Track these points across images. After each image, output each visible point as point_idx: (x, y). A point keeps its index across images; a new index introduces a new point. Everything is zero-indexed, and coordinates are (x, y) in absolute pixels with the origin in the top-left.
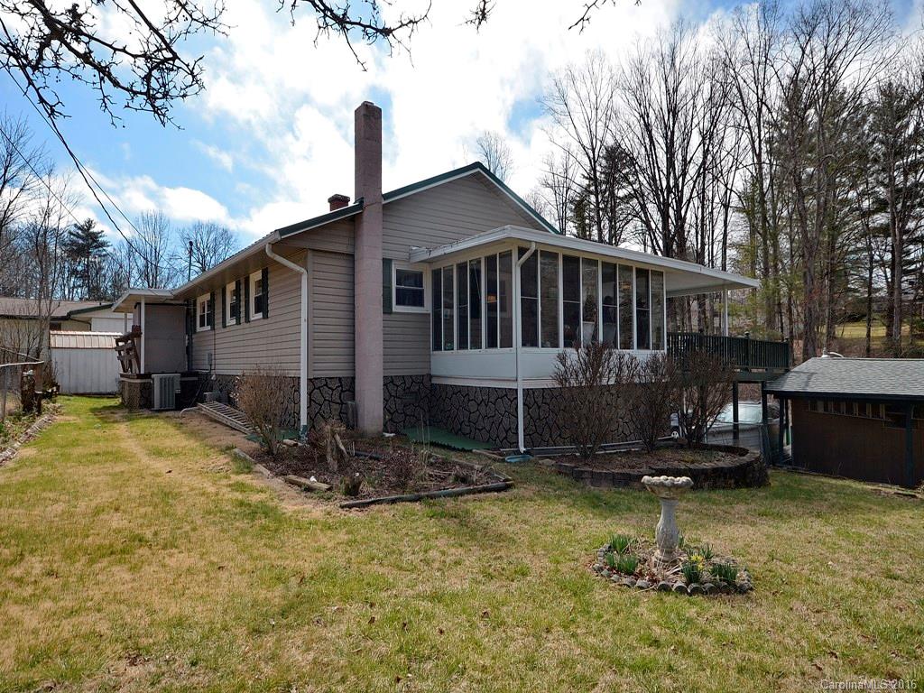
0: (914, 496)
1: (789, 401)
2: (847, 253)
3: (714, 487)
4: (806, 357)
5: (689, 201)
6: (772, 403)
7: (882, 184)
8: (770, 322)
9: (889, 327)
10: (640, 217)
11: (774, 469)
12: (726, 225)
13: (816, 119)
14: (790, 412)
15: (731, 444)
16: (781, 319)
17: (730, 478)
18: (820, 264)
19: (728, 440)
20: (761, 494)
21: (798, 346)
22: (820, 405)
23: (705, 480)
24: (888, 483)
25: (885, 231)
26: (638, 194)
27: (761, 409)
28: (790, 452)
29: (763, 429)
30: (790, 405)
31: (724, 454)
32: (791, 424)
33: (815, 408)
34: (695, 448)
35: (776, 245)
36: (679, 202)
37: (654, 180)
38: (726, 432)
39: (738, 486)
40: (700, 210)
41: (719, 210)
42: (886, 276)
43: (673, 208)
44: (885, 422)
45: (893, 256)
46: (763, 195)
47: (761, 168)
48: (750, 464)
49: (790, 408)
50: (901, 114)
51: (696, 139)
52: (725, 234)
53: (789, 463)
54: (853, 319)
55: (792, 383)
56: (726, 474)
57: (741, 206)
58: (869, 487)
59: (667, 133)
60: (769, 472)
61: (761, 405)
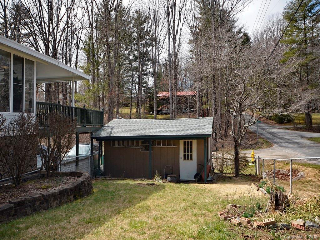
0: (154, 184)
1: (103, 142)
2: (124, 77)
3: (60, 204)
4: (109, 120)
5: (59, 42)
6: (95, 143)
7: (136, 50)
8: (95, 105)
9: (137, 109)
10: (34, 47)
11: (95, 179)
12: (77, 57)
13: (114, 17)
14: (103, 147)
15: (74, 170)
16: (100, 103)
17: (71, 195)
18: (114, 80)
19: (72, 168)
20: (89, 202)
21: (106, 116)
22: (116, 142)
23: (54, 200)
24: (142, 178)
25: (136, 69)
26: (32, 34)
27: (90, 147)
28: (103, 169)
29: (91, 157)
30: (103, 144)
31: (68, 177)
32: (103, 154)
33: (114, 145)
34: (51, 176)
35: (98, 70)
36: (55, 41)
37: (41, 26)
38: (72, 162)
39: (75, 198)
40: (65, 46)
41: (74, 49)
42: (136, 89)
43: (52, 44)
44: (141, 149)
45: (139, 79)
46: (93, 44)
47: (92, 30)
48: (83, 183)
49: (103, 145)
50: (142, 23)
51: (63, 10)
52: (77, 63)
53: (102, 175)
54: (125, 105)
55: (104, 133)
56: (68, 193)
57: (84, 47)
58: (136, 182)
59: (49, 4)
60: (93, 182)
61: (90, 145)
